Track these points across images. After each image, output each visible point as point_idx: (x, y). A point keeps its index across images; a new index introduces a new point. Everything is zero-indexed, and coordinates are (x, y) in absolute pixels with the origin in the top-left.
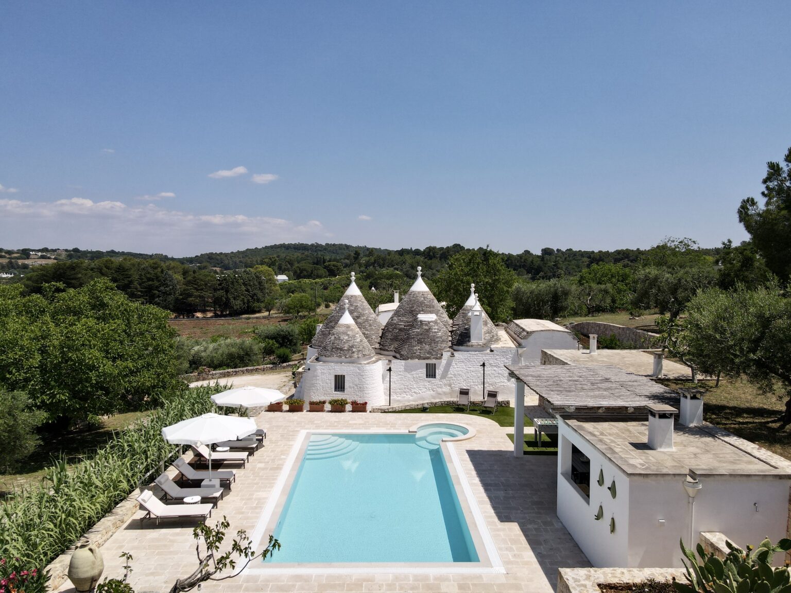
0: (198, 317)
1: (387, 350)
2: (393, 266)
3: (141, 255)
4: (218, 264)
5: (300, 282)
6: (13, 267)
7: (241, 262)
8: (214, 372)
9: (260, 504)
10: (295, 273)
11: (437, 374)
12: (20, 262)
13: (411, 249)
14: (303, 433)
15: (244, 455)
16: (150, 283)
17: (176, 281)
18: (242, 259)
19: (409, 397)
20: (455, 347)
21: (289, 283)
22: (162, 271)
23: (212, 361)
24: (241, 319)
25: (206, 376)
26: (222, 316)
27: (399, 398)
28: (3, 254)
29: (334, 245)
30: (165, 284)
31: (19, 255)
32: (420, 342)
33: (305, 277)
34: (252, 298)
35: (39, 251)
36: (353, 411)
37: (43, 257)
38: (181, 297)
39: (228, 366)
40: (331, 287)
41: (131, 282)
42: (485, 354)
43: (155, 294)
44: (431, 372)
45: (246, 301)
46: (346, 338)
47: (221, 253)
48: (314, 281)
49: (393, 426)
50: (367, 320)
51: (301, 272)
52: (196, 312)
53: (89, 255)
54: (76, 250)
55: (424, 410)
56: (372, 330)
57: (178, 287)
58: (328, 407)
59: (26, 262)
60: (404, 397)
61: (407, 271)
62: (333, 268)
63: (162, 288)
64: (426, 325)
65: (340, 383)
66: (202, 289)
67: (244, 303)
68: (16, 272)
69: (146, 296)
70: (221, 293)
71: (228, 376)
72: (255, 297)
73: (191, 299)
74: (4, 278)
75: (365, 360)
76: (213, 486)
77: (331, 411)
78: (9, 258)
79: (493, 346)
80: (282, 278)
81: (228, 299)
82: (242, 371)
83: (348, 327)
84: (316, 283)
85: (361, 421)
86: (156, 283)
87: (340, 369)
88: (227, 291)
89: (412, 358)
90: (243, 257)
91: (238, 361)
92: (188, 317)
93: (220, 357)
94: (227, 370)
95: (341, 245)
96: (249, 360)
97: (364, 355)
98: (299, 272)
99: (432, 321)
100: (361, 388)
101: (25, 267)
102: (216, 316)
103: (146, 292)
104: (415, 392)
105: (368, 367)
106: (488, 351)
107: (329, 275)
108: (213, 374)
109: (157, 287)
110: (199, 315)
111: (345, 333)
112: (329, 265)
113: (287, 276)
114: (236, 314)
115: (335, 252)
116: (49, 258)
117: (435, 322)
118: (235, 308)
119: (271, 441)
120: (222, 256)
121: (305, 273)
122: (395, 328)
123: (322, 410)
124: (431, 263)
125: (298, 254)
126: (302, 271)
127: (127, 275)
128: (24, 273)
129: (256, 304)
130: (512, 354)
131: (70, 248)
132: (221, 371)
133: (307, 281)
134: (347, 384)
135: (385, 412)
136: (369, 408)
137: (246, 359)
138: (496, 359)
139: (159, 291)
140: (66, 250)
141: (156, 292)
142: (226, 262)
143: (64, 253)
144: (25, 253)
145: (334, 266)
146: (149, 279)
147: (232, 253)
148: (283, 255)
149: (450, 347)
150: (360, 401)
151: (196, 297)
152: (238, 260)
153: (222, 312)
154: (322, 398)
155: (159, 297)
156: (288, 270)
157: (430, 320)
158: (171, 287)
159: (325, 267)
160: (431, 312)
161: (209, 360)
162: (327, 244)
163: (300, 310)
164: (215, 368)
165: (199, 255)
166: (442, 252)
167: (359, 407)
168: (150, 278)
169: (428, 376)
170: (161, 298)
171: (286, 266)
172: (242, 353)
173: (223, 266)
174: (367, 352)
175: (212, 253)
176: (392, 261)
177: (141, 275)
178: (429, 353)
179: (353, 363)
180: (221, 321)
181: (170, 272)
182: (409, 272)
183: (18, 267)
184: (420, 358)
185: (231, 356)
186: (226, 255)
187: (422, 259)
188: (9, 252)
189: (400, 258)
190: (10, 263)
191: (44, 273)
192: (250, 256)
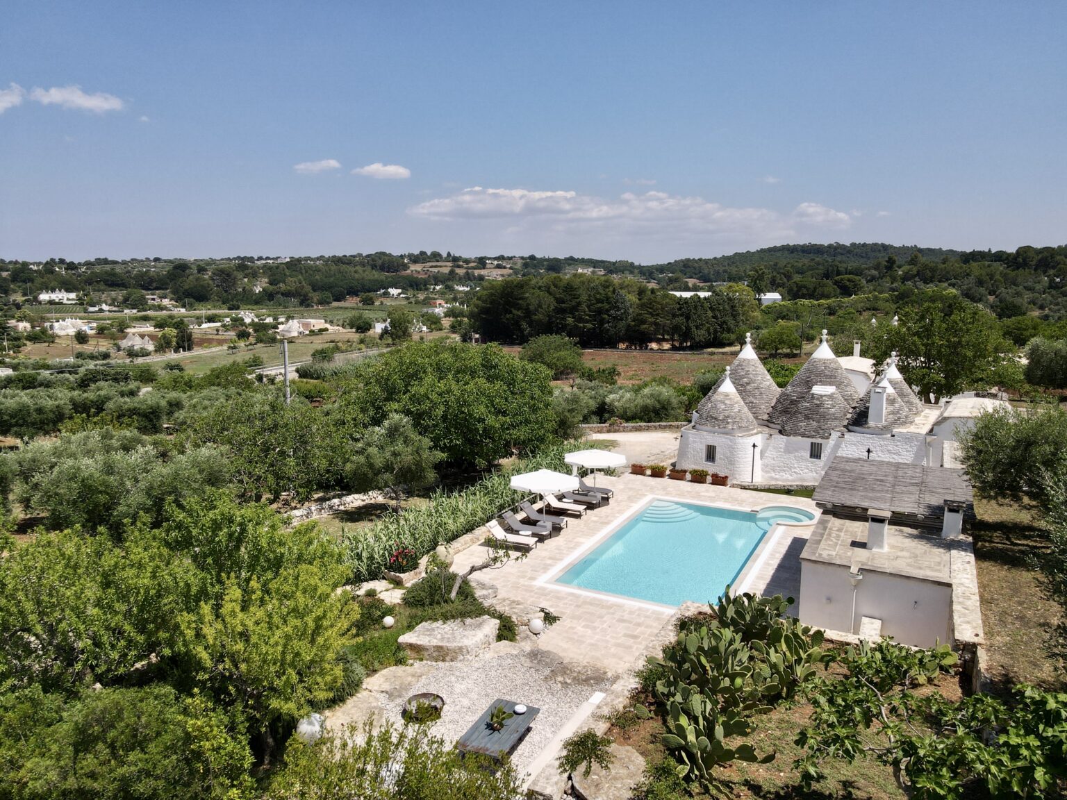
0: (652, 349)
1: (774, 423)
2: (947, 280)
3: (603, 262)
4: (696, 274)
5: (796, 304)
6: (469, 279)
7: (725, 271)
8: (626, 425)
9: (578, 545)
10: (790, 291)
11: (822, 455)
12: (477, 273)
13: (990, 251)
14: (649, 497)
15: (581, 508)
16: (600, 305)
17: (628, 304)
18: (727, 268)
19: (787, 476)
20: (850, 427)
21: (780, 305)
22: (614, 291)
23: (625, 412)
24: (703, 354)
25: (617, 428)
26: (681, 348)
27: (777, 476)
28: (461, 263)
29: (864, 245)
30: (615, 307)
31: (475, 264)
32: (807, 418)
33: (804, 297)
34: (721, 326)
35: (495, 259)
36: (712, 484)
37: (499, 267)
38: (633, 323)
39: (641, 419)
40: (841, 312)
41: (579, 304)
42: (886, 438)
43: (604, 319)
44: (816, 452)
45: (712, 331)
46: (723, 407)
47: (700, 260)
48: (816, 302)
49: (741, 503)
50: (758, 388)
51: (799, 291)
52: (650, 342)
53: (545, 263)
54: (532, 258)
55: (788, 492)
56: (762, 398)
57: (631, 310)
58: (688, 476)
59: (483, 272)
60: (782, 476)
61: (969, 289)
62: (848, 283)
63: (613, 312)
64: (818, 399)
65: (711, 454)
66: (657, 315)
67: (709, 334)
68: (472, 284)
69: (595, 321)
70: (680, 320)
71: (640, 430)
72: (725, 326)
73: (645, 326)
74: (461, 292)
75: (741, 432)
76: (545, 527)
77: (691, 481)
78: (467, 268)
79: (895, 431)
80: (772, 297)
81: (688, 328)
82: (655, 426)
83: (727, 395)
84: (819, 305)
85: (713, 494)
86: (606, 306)
87: (712, 439)
88: (688, 318)
89: (795, 434)
90: (728, 265)
91: (653, 415)
92: (641, 349)
93: (633, 409)
94: (639, 424)
95: (876, 244)
96: (665, 414)
97: (740, 427)
98: (795, 289)
99: (825, 396)
100: (731, 461)
101: (481, 278)
102: (674, 348)
103: (595, 316)
104: (795, 472)
105: (740, 440)
106: (889, 435)
107: (841, 294)
108: (624, 427)
109: (608, 310)
110: (654, 346)
111: (722, 402)
112: (842, 280)
113: (781, 295)
114: (697, 347)
115: (864, 255)
116: (505, 268)
117: (831, 397)
118: (697, 339)
119: (616, 500)
120: (701, 264)
121: (805, 291)
122: (787, 399)
123: (681, 479)
124: (1017, 275)
125: (805, 261)
126: (800, 287)
127: (575, 295)
128: (480, 285)
129: (725, 335)
130: (917, 442)
131: (526, 255)
132: (633, 424)
133: (807, 302)
134: (718, 456)
135: (745, 489)
136: (729, 482)
137: (662, 413)
138: (897, 446)
139: (609, 315)
140: (522, 258)
141: (606, 316)
142: (706, 271)
143: (520, 261)
144: (482, 262)
145: (849, 280)
146: (599, 301)
147: (715, 258)
148: (782, 263)
149: (845, 426)
150: (722, 474)
151: (651, 324)
152: (721, 269)
153: (681, 344)
154: (685, 468)
155: (609, 322)
156: (782, 285)
157: (823, 393)
158: (622, 311)
159: (836, 283)
160: (830, 384)
161: (621, 411)
162: (853, 245)
163: (780, 346)
164: (628, 420)
165: (672, 261)
166: (1040, 256)
167: (719, 481)
168: (600, 299)
169: (812, 456)
170: (610, 324)
171: (781, 279)
172: (658, 406)
173: (702, 276)
174: (744, 424)
175: (688, 260)
176: (948, 272)
177: (590, 296)
178: (817, 431)
179: (727, 434)
180: (678, 356)
181: (623, 292)
182: (973, 291)
183: (475, 278)
184: (803, 435)
185: (645, 409)
186: (707, 262)
187: (1001, 268)
188: (467, 261)
189: (961, 268)
190: (467, 273)
191: (493, 291)
192: (738, 263)
